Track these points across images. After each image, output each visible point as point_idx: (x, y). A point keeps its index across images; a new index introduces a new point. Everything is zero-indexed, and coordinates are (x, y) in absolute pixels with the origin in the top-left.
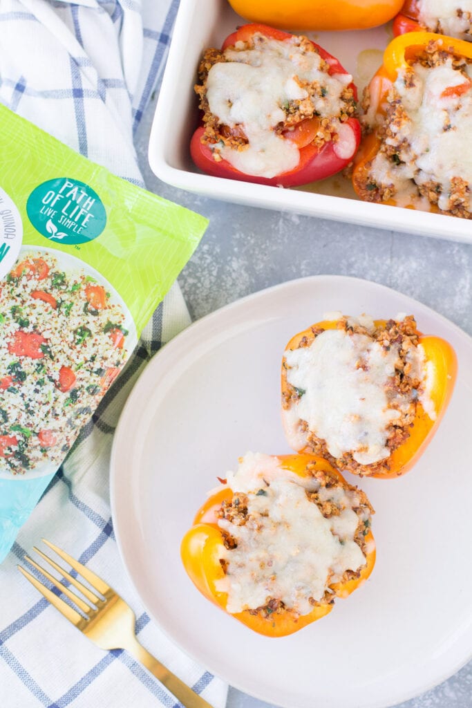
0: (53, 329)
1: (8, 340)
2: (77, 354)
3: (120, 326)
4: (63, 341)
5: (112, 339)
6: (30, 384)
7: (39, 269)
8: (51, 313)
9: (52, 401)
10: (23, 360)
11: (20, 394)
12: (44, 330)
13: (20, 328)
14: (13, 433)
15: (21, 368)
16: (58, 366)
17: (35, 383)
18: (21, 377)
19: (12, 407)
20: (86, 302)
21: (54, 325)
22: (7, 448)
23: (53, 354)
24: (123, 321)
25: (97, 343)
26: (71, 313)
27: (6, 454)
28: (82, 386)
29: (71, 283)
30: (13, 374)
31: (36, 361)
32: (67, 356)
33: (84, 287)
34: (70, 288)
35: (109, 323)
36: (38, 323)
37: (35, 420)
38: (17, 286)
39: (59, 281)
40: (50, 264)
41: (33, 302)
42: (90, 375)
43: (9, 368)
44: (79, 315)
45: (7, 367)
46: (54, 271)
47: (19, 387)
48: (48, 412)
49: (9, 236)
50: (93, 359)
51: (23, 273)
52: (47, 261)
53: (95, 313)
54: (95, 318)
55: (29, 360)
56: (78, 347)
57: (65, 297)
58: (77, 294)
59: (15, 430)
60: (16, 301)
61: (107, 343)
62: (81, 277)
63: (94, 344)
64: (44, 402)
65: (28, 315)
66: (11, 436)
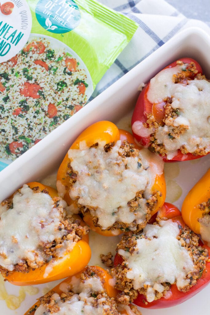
0: (46, 82)
1: (20, 87)
2: (59, 97)
3: (84, 81)
4: (51, 89)
5: (78, 89)
6: (31, 113)
7: (40, 48)
8: (45, 73)
9: (43, 123)
10: (28, 99)
11: (25, 118)
12: (41, 83)
13: (27, 81)
14: (21, 141)
15: (27, 103)
16: (47, 103)
17: (34, 112)
18: (26, 108)
19: (20, 126)
20: (65, 67)
21: (46, 80)
22: (16, 149)
23: (45, 96)
24: (85, 79)
25: (70, 90)
26: (57, 73)
27: (16, 152)
28: (61, 115)
29: (57, 57)
30: (22, 107)
31: (35, 100)
32: (53, 97)
33: (64, 59)
34: (57, 59)
35: (78, 79)
36: (37, 78)
37: (33, 133)
38: (26, 57)
39: (51, 55)
40: (46, 45)
41: (35, 66)
42: (66, 109)
43: (20, 103)
44: (60, 75)
45: (19, 102)
46: (48, 49)
47: (25, 115)
48: (41, 129)
49: (24, 28)
50: (67, 100)
51: (30, 50)
52: (44, 43)
53: (70, 74)
54: (70, 77)
55: (31, 99)
56: (59, 92)
57: (54, 64)
58: (60, 63)
59: (21, 139)
60: (26, 65)
61: (76, 91)
62: (63, 53)
63: (68, 91)
64: (38, 123)
65: (32, 74)
66: (19, 142)
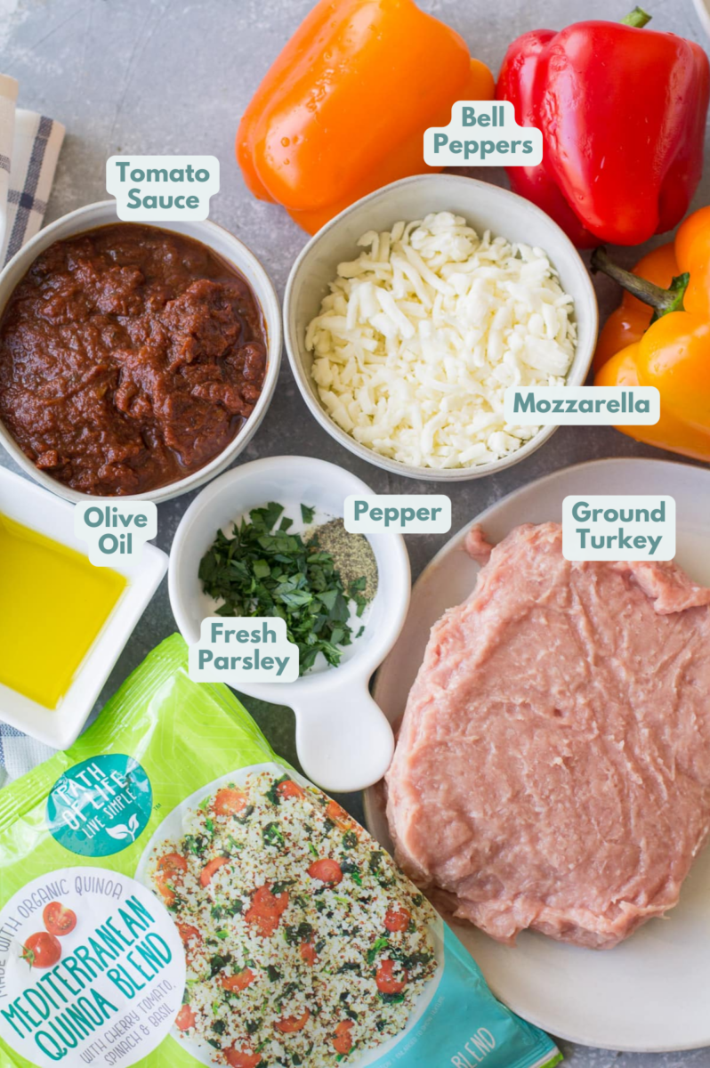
0: (256, 870)
1: (253, 934)
2: (297, 848)
3: (276, 780)
4: (274, 862)
5: (289, 797)
6: (319, 921)
7: (172, 866)
8: (233, 868)
9: (349, 899)
10: (284, 921)
11: (327, 938)
12: (253, 883)
13: (242, 914)
14: (378, 962)
15: (294, 927)
16: (305, 877)
17: (319, 914)
18: (306, 931)
19: (342, 954)
20: (232, 818)
21: (250, 869)
22: (395, 977)
23: (288, 880)
24: (269, 777)
25: (289, 818)
26: (241, 841)
27: (402, 980)
28: (342, 854)
29: (203, 830)
30: (299, 939)
31: (291, 906)
32: (295, 862)
33: (213, 815)
34: (209, 834)
35: (268, 794)
36: (242, 888)
37: (367, 929)
38: (186, 902)
39: (195, 845)
40: (169, 850)
41: (212, 886)
42: (329, 838)
43: (290, 943)
44: (247, 832)
45: (287, 946)
46: (179, 848)
47: (319, 937)
48: (362, 908)
49: (118, 891)
50: (309, 829)
51: (172, 889)
52: (164, 852)
53: (251, 811)
54: (257, 811)
55: (286, 913)
56: (288, 844)
57: (218, 844)
58: (219, 827)
59: (373, 959)
60: (205, 908)
61: (294, 804)
62: (198, 815)
63: (291, 823)
64: (347, 910)
65: (228, 899)
66: (380, 967)
